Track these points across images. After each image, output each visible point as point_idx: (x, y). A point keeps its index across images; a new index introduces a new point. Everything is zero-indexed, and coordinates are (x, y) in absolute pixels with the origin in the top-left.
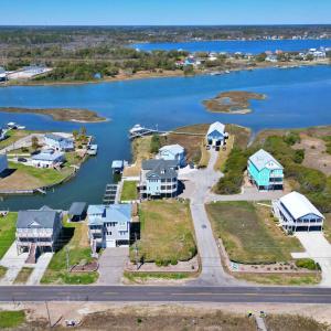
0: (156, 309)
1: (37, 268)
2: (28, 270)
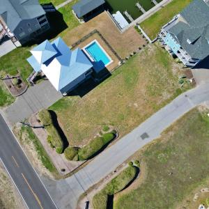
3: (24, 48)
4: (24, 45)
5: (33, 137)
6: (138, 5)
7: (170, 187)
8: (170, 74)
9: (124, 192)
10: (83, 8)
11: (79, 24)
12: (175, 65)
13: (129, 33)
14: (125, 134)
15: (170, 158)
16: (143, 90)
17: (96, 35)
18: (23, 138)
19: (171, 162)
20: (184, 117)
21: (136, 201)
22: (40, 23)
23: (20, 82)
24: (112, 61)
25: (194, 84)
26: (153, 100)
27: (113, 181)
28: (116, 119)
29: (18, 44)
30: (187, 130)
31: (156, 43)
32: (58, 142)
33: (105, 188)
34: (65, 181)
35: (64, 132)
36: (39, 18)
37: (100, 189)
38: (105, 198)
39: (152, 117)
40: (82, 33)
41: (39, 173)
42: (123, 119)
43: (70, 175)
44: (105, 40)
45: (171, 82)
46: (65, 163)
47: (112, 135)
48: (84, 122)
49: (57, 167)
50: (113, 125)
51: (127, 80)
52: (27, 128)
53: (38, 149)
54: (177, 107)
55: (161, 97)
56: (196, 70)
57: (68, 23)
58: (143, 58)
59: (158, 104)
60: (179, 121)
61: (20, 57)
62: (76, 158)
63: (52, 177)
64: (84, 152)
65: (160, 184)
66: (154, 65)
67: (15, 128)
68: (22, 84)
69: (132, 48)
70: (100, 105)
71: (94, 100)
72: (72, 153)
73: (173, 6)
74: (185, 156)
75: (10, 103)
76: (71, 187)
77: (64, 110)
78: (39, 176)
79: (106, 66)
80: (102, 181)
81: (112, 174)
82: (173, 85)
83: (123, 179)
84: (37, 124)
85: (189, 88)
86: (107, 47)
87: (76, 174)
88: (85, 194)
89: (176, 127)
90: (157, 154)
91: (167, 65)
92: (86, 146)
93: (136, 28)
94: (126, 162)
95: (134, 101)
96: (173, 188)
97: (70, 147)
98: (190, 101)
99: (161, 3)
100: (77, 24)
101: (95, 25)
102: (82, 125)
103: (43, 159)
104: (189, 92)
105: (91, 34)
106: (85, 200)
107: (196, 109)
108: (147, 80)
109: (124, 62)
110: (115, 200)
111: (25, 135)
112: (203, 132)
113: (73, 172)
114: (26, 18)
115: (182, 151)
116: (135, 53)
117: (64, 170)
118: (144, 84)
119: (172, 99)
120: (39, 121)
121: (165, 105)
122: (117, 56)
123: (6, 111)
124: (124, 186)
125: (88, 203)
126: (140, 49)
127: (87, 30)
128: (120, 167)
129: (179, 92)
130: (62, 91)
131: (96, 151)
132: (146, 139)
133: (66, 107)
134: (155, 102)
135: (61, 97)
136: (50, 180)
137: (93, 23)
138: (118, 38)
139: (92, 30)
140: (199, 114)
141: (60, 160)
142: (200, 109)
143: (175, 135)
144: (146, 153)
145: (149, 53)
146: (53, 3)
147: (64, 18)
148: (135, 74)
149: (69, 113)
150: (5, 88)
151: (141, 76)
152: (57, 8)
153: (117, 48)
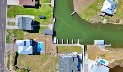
1: (15, 26)
2: (13, 24)
6: (63, 40)
8: (55, 66)
16: (45, 65)
17: (44, 41)
23: (15, 40)
24: (43, 51)
26: (46, 69)
35: (18, 60)
40: (41, 38)
41: (5, 66)
42: (34, 68)
44: (45, 44)
50: (31, 68)
51: (43, 59)
53: (8, 60)
55: (48, 70)
57: (40, 32)
58: (52, 56)
61: (20, 33)
66: (53, 60)
67: (6, 51)
69: (51, 51)
70: (31, 61)
71: (31, 58)
75: (9, 44)
77: (21, 55)
79: (41, 51)
82: (54, 69)
84: (12, 55)
86: (44, 46)
91: (56, 63)
92: (20, 68)
93: (56, 47)
95: (41, 66)
97: (16, 66)
99: (69, 44)
100: (42, 34)
102: (23, 62)
103: (8, 64)
108: (48, 63)
109: (46, 54)
116: (50, 53)
118: (46, 63)
122: (45, 51)
123: (7, 45)
126: (53, 53)
127: (43, 38)
137: (46, 37)
138: (50, 46)
141: (11, 67)
145: (54, 56)
146: (40, 23)
147: (40, 30)
148: (46, 59)
149: (22, 57)
150: (10, 39)
151: (48, 61)
152: (40, 25)
153: (47, 49)
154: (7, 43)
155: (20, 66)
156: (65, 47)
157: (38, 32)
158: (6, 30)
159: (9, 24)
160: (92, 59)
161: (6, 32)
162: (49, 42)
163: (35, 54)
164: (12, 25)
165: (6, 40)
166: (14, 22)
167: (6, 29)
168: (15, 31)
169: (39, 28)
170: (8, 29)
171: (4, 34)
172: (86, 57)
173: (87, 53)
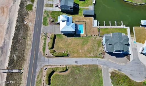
0: (29, 43)
1: (53, 8)
2: (52, 6)
3: (61, 12)
4: (62, 12)
5: (45, 39)
6: (104, 22)
7: (73, 82)
8: (98, 50)
9: (59, 73)
10: (86, 12)
11: (82, 16)
12: (102, 48)
13: (95, 29)
14: (71, 57)
15: (79, 74)
16: (86, 49)
17: (84, 23)
18: (43, 38)
19: (78, 75)
20: (92, 65)
21: (60, 78)
22: (70, 9)
23: (53, 21)
24: (83, 34)
25: (103, 58)
27: (57, 68)
28: (72, 51)
29: (60, 10)
30: (90, 69)
31: (101, 37)
32: (51, 46)
33: (54, 68)
34: (45, 58)
35: (55, 44)
36: (70, 7)
37: (53, 67)
38: (52, 71)
39: (83, 58)
40: (81, 19)
41: (40, 50)
42: (74, 53)
43: (47, 57)
44: (86, 26)
45: (96, 52)
46: (48, 53)
47: (67, 55)
48: (62, 45)
49: (46, 52)
50: (70, 52)
51: (83, 42)
52: (46, 36)
53: (44, 44)
54: (93, 61)
55: (90, 54)
56: (107, 54)
57: (79, 13)
58: (93, 39)
59: (87, 56)
60: (90, 65)
62: (52, 53)
63: (42, 54)
64: (56, 54)
65: (71, 79)
66: (95, 43)
68: (53, 22)
69: (92, 34)
70: (70, 44)
71: (70, 41)
72: (52, 51)
73: (114, 30)
74: (84, 77)
75: (46, 25)
76: (45, 61)
77: (59, 38)
78: (39, 51)
79: (81, 34)
80: (55, 65)
81: (59, 65)
82: (96, 53)
83: (61, 69)
84: (49, 37)
85: (100, 58)
86: (85, 28)
87: (50, 58)
88: (48, 66)
89: (87, 66)
90: (76, 70)
91: (99, 46)
92: (58, 52)
93: (98, 29)
94: (65, 65)
95: (81, 50)
96: (73, 83)
97: (53, 49)
98: (98, 62)
99: (112, 26)
100: (81, 16)
101: (86, 20)
102: (61, 46)
103: (43, 47)
104: (100, 59)
105: (83, 21)
106: (46, 67)
107: (98, 65)
108: (90, 46)
109: (87, 36)
110: (55, 73)
111: (43, 37)
112: (94, 74)
113: (49, 57)
114: (66, 4)
115: (84, 74)
116: (92, 36)
117: (47, 55)
118: (87, 47)
119: (93, 57)
120: (50, 36)
121: (89, 57)
122: (86, 33)
123: (44, 27)
124: (59, 71)
125: (46, 68)
126: (94, 36)
127: (83, 19)
128: (63, 65)
129: (96, 57)
130: (62, 32)
131: (59, 56)
132: (76, 63)
133: (61, 37)
134: (87, 54)
135: (61, 34)
136: (41, 55)
138: (90, 28)
139: (84, 20)
140: (97, 68)
141: (48, 51)
142: (99, 66)
143: (85, 68)
144: (73, 67)
145: (96, 39)
146: (79, 4)
147: (79, 11)
148: (87, 42)
149: (60, 40)
150: (48, 20)
151: (89, 44)
152: (79, 7)
153: (88, 31)
154: (43, 24)
155: (58, 49)
156: (107, 29)
157: (78, 14)
158: (43, 12)
159: (47, 5)
160: (140, 42)
161: (43, 14)
162: (89, 24)
163: (74, 37)
164: (50, 7)
165: (42, 22)
166: (52, 4)
167: (44, 10)
168: (53, 13)
169: (78, 9)
170: (45, 11)
171: (41, 15)
172: (133, 40)
173: (134, 36)
